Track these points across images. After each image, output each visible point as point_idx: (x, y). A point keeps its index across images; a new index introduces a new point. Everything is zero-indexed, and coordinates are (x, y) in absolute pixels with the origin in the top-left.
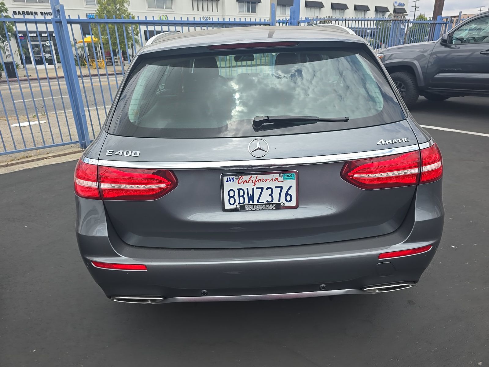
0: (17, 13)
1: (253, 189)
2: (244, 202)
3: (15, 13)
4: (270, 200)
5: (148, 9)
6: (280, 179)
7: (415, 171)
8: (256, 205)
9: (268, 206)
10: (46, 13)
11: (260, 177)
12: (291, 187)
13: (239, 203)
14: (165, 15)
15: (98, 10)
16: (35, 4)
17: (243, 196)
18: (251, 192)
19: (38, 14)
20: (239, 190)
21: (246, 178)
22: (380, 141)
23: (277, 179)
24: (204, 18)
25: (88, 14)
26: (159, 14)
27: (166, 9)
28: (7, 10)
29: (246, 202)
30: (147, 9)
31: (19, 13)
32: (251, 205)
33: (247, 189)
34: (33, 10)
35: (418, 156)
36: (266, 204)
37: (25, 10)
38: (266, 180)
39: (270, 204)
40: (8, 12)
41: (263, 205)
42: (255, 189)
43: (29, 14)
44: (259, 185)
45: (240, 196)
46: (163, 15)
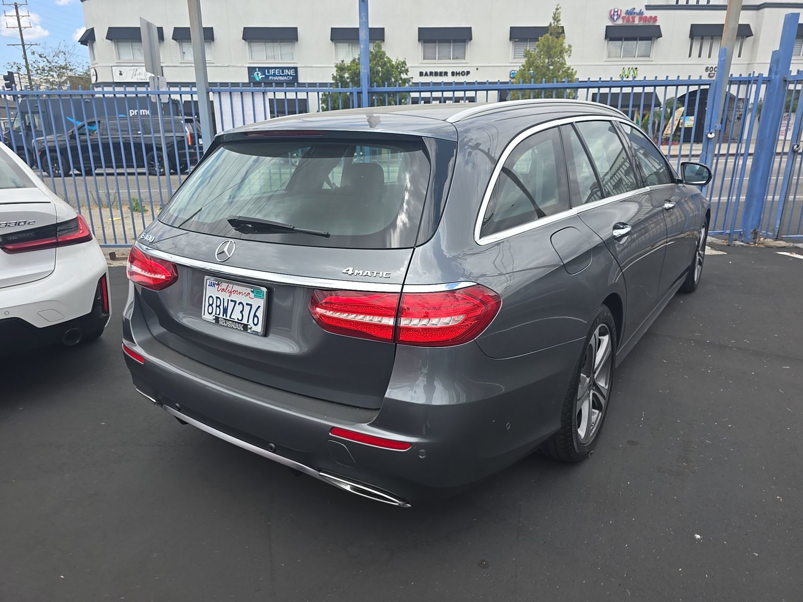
0: (424, 74)
1: (228, 300)
2: (219, 315)
3: (421, 74)
4: (240, 319)
5: (607, 60)
6: (252, 295)
7: (390, 322)
8: (228, 320)
9: (237, 324)
10: (458, 72)
11: (236, 288)
12: (259, 307)
13: (216, 314)
14: (634, 67)
15: (523, 66)
16: (448, 61)
17: (219, 306)
18: (226, 304)
19: (448, 74)
20: (217, 298)
21: (224, 285)
22: (347, 269)
23: (249, 293)
24: (709, 69)
25: (513, 72)
26: (623, 67)
27: (638, 58)
28: (408, 71)
29: (221, 316)
30: (605, 59)
31: (426, 74)
32: (224, 319)
33: (224, 299)
34: (443, 70)
35: (396, 300)
36: (236, 322)
37: (434, 70)
38: (240, 293)
39: (239, 323)
40: (408, 73)
41: (233, 321)
42: (230, 301)
43: (437, 75)
44: (234, 297)
45: (217, 306)
46: (631, 67)
